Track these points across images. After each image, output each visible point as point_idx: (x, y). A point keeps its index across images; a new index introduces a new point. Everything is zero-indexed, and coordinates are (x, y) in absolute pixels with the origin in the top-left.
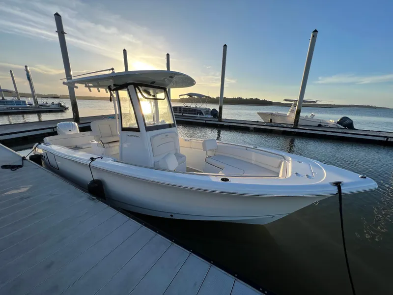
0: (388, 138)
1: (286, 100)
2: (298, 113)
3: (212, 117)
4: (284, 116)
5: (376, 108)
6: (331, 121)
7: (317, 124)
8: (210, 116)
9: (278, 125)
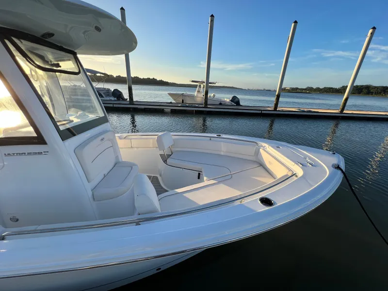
0: (262, 110)
1: (193, 81)
2: (207, 93)
3: (116, 99)
4: (192, 97)
5: (236, 88)
6: (226, 99)
7: (218, 103)
8: (113, 99)
9: (191, 106)
